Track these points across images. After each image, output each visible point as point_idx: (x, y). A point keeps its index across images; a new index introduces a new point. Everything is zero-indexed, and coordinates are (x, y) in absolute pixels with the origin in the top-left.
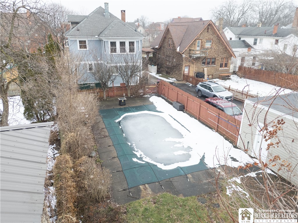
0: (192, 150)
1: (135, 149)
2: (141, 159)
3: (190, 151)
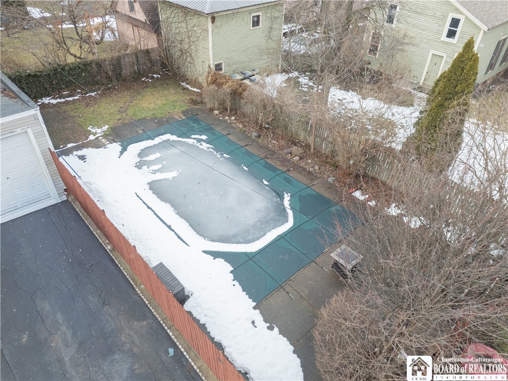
0: (136, 164)
1: (212, 150)
2: (199, 141)
3: (138, 162)
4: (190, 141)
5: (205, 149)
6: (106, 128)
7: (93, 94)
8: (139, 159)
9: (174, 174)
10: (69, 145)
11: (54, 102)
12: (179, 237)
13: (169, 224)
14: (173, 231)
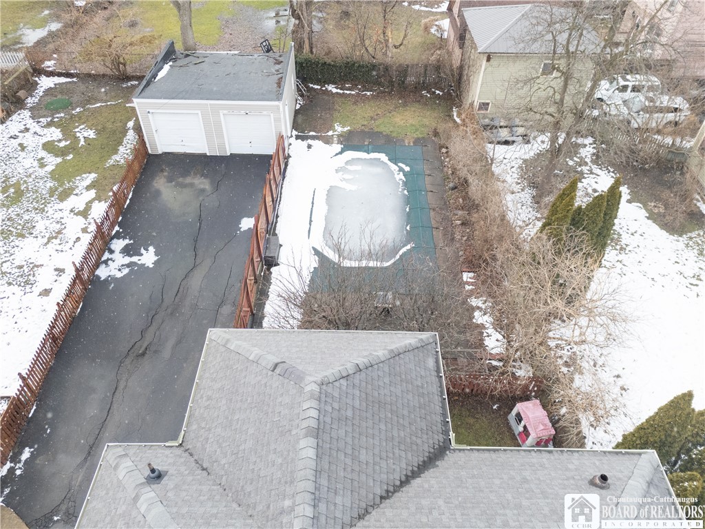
4: (394, 167)
5: (397, 179)
6: (346, 129)
7: (368, 93)
8: (343, 165)
9: (353, 188)
10: (312, 133)
11: (334, 90)
12: (309, 231)
13: (313, 219)
14: (310, 225)
